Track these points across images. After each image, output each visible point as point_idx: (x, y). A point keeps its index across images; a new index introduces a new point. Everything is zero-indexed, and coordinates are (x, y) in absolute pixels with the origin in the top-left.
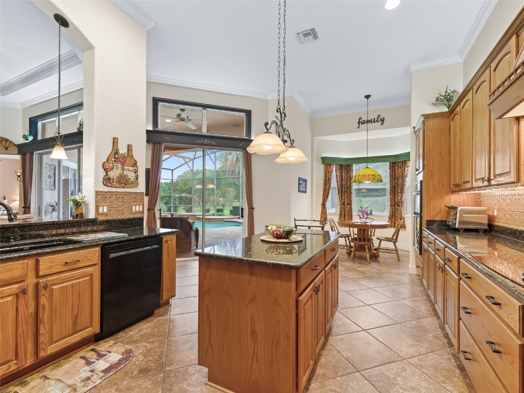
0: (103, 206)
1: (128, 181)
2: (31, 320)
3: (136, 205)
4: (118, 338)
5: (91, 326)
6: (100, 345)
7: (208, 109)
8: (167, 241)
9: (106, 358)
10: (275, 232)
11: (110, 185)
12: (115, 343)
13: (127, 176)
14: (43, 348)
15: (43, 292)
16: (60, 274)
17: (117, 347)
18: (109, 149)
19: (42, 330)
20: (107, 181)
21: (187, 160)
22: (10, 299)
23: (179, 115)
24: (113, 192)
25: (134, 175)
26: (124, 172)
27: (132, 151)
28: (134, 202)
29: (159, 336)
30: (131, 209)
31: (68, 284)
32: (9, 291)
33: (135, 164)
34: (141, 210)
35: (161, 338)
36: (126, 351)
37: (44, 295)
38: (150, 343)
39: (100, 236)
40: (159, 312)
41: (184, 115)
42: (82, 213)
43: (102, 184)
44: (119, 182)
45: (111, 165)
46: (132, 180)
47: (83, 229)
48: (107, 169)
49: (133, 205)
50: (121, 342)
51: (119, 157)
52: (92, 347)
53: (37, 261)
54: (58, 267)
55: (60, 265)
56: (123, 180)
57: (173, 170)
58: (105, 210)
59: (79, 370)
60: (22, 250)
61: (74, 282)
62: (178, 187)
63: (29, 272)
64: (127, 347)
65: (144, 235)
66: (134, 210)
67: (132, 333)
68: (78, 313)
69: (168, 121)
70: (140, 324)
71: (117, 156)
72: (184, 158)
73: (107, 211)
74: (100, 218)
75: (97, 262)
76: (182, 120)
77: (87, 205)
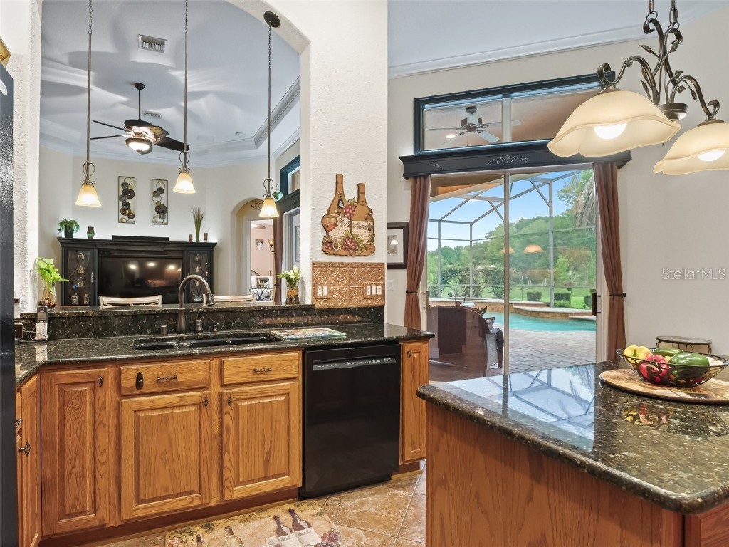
0: (322, 285)
1: (358, 245)
2: (215, 444)
3: (371, 285)
4: (328, 505)
5: (288, 474)
6: (302, 508)
7: (515, 94)
8: (409, 354)
9: (301, 534)
10: (644, 366)
11: (331, 252)
12: (321, 513)
13: (358, 236)
14: (227, 487)
15: (227, 408)
16: (248, 386)
17: (320, 520)
18: (330, 195)
19: (227, 463)
20: (328, 246)
21: (496, 204)
22: (192, 409)
23: (464, 122)
24: (336, 263)
25: (368, 234)
26: (353, 229)
27: (364, 193)
28: (369, 279)
29: (384, 527)
30: (364, 292)
31: (258, 402)
32: (191, 399)
33: (369, 214)
34: (380, 292)
35: (389, 533)
36: (330, 533)
37: (228, 413)
38: (369, 534)
39: (309, 333)
40: (399, 480)
41: (472, 119)
42: (297, 296)
43: (321, 250)
44: (345, 247)
45: (333, 220)
46: (364, 243)
47: (294, 320)
48: (328, 226)
49: (367, 285)
50: (328, 514)
51: (345, 206)
52: (291, 506)
53: (221, 362)
54: (245, 374)
55: (246, 372)
56: (351, 242)
57: (471, 224)
58: (326, 293)
59: (265, 538)
60: (223, 344)
61: (265, 401)
62: (487, 253)
63: (213, 377)
64: (334, 526)
65: (385, 336)
66: (368, 293)
67: (348, 503)
68: (270, 449)
69: (451, 136)
70: (365, 492)
71: (341, 205)
72: (490, 200)
73: (328, 293)
74: (319, 305)
75: (296, 375)
76: (471, 128)
77: (303, 283)
